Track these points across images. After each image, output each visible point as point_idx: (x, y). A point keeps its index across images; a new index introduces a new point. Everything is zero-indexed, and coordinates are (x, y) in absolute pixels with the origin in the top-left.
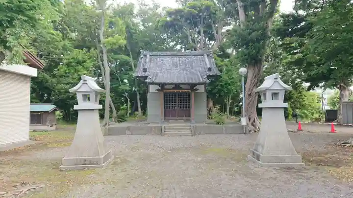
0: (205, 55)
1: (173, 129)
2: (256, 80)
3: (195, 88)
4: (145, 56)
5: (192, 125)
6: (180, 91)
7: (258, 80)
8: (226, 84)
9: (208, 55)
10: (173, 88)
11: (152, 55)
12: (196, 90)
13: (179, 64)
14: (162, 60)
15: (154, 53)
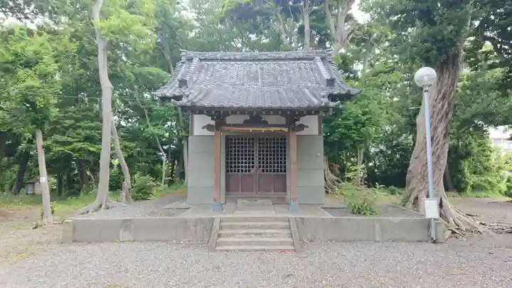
0: (318, 58)
1: (243, 227)
2: (446, 106)
3: (297, 123)
4: (190, 60)
5: (291, 216)
6: (263, 130)
7: (449, 104)
8: (356, 124)
9: (323, 59)
10: (246, 123)
11: (205, 60)
12: (302, 127)
13: (262, 75)
14: (225, 69)
15: (210, 54)
